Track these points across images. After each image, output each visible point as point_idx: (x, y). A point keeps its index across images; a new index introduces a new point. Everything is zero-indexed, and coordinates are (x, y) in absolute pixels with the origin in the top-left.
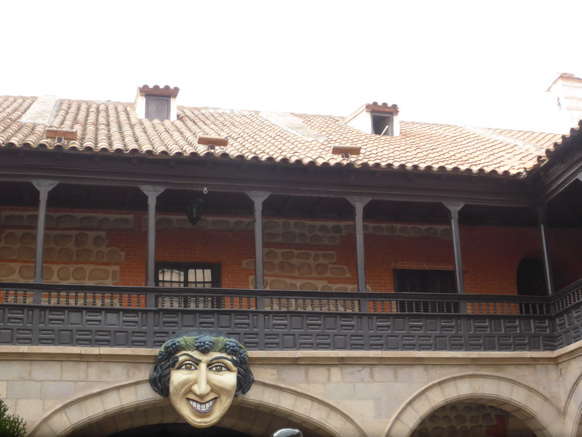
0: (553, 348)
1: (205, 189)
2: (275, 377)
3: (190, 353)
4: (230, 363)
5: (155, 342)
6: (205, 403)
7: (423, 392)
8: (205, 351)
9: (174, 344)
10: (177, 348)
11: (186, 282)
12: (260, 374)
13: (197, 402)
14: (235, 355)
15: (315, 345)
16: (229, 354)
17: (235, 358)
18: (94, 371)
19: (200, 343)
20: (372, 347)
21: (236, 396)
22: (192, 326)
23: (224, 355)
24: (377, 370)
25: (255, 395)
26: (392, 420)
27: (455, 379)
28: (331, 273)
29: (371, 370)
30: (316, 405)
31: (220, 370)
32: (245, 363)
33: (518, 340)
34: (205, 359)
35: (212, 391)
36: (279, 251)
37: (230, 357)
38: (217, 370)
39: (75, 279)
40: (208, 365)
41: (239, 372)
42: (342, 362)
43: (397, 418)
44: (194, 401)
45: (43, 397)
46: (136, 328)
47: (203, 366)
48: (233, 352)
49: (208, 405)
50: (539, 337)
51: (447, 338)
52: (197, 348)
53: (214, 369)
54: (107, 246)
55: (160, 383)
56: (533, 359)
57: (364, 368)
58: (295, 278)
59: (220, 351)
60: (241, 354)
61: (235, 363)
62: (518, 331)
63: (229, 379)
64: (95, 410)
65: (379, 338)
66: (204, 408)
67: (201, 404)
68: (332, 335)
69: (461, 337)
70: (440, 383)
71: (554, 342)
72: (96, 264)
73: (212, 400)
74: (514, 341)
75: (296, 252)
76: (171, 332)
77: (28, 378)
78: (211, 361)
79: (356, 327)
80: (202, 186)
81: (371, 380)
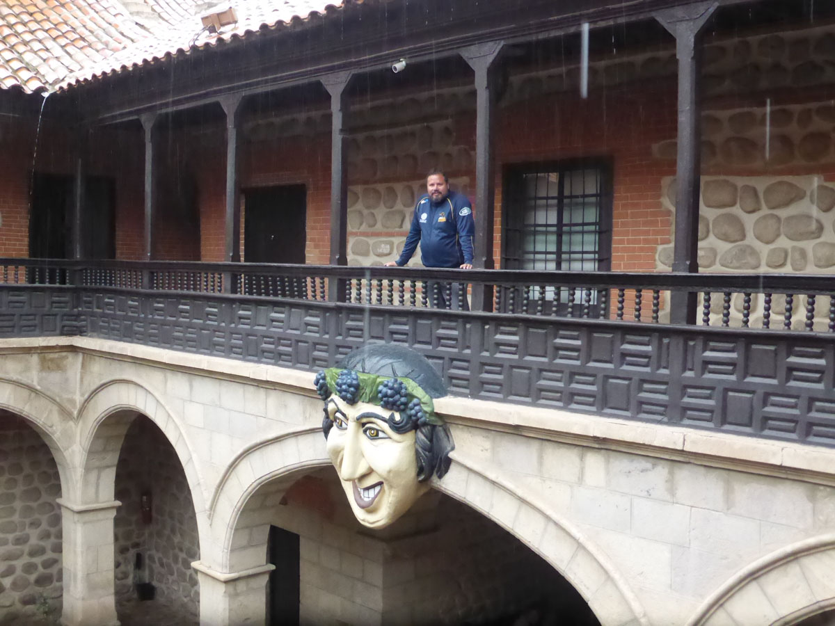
2: (488, 454)
3: (337, 399)
4: (385, 426)
6: (367, 488)
7: (793, 557)
8: (349, 401)
14: (400, 411)
16: (386, 408)
17: (397, 417)
18: (272, 402)
23: (378, 410)
24: (683, 474)
26: (704, 605)
29: (671, 473)
30: (552, 527)
31: (377, 437)
32: (427, 424)
34: (353, 413)
35: (371, 470)
37: (387, 415)
38: (371, 437)
40: (359, 425)
43: (720, 604)
45: (230, 433)
46: (317, 336)
47: (352, 425)
48: (390, 405)
49: (371, 492)
52: (342, 393)
53: (367, 433)
54: (455, 144)
57: (654, 465)
59: (371, 401)
60: (413, 406)
61: (398, 425)
65: (706, 392)
66: (369, 496)
68: (600, 377)
73: (376, 485)
77: (219, 404)
78: (361, 418)
79: (654, 359)
80: (397, 58)
81: (668, 497)
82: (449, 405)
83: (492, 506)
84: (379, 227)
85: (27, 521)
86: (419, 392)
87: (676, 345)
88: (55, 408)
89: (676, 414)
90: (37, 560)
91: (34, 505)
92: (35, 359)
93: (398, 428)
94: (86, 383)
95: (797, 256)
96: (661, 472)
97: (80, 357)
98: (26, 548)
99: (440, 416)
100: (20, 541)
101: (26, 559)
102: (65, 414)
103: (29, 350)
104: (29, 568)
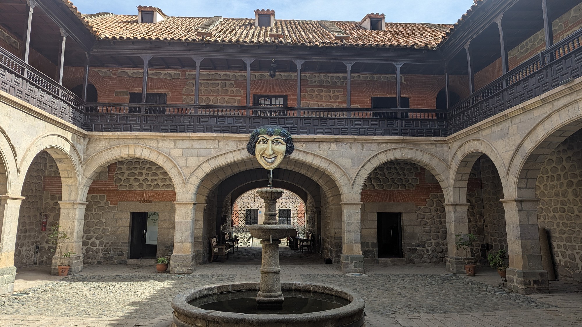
0: (446, 135)
1: (274, 59)
2: (305, 147)
3: (264, 136)
4: (282, 141)
5: (250, 131)
6: (271, 159)
7: (376, 155)
8: (271, 135)
9: (257, 132)
10: (258, 134)
11: (271, 104)
12: (297, 146)
13: (268, 158)
14: (285, 137)
15: (324, 133)
16: (282, 137)
17: (285, 139)
18: (221, 144)
19: (268, 131)
20: (352, 134)
21: (285, 155)
22: (267, 124)
23: (279, 137)
24: (353, 144)
25: (294, 155)
26: (359, 168)
27: (393, 149)
28: (340, 99)
29: (351, 145)
30: (323, 160)
31: (278, 144)
32: (290, 141)
33: (428, 131)
34: (271, 139)
35: (274, 153)
36: (316, 89)
37: (282, 138)
38: (276, 144)
39: (220, 103)
40: (272, 142)
41: (287, 145)
42: (336, 141)
43: (362, 167)
44: (266, 157)
45: (199, 156)
46: (241, 125)
47: (270, 142)
48: (283, 136)
49: (272, 159)
50: (440, 130)
51: (390, 130)
52: (267, 134)
53: (275, 143)
54: (235, 88)
55: (251, 149)
56: (435, 141)
57: (347, 144)
58: (323, 102)
59: (277, 135)
60: (288, 137)
61: (284, 141)
62: (428, 127)
63: (282, 148)
64: (222, 161)
65: (355, 130)
66: (270, 161)
67: (269, 159)
68: (332, 128)
69: (398, 129)
70: (385, 151)
71: (448, 132)
72: (230, 96)
73: (274, 157)
74: (426, 131)
75: (324, 89)
76: (257, 127)
77: (192, 147)
78: (273, 140)
79: (344, 124)
80: (271, 58)
81: (350, 149)
88: (78, 158)
94: (90, 149)
102: (80, 162)
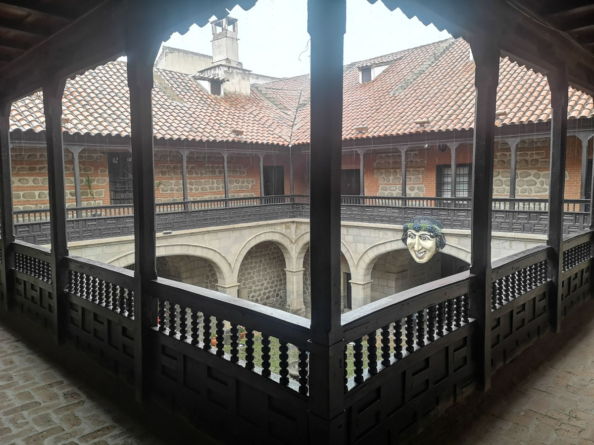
1: (427, 145)
2: (457, 242)
3: (411, 231)
4: (429, 237)
6: (421, 253)
8: (417, 231)
10: (407, 229)
16: (428, 232)
17: (432, 234)
18: (381, 233)
19: (415, 227)
23: (426, 233)
24: (514, 243)
29: (511, 243)
31: (425, 240)
32: (440, 236)
34: (418, 234)
35: (422, 248)
37: (429, 234)
38: (424, 240)
40: (420, 237)
41: (436, 240)
46: (397, 215)
47: (417, 237)
48: (430, 231)
52: (414, 229)
53: (422, 239)
55: (405, 241)
57: (506, 241)
59: (424, 231)
60: (435, 232)
63: (430, 244)
66: (420, 255)
67: (419, 253)
72: (414, 168)
73: (423, 252)
77: (359, 234)
78: (420, 235)
79: (505, 218)
80: (425, 144)
81: (510, 248)
82: (444, 230)
83: (458, 255)
84: (391, 182)
85: (264, 278)
86: (437, 228)
87: (511, 214)
88: (289, 240)
89: (511, 229)
90: (267, 291)
91: (265, 273)
92: (284, 226)
93: (432, 237)
94: (298, 232)
95: (529, 190)
96: (508, 243)
97: (295, 224)
98: (263, 287)
99: (442, 233)
100: (262, 285)
101: (264, 291)
102: (291, 242)
103: (282, 223)
104: (264, 294)
